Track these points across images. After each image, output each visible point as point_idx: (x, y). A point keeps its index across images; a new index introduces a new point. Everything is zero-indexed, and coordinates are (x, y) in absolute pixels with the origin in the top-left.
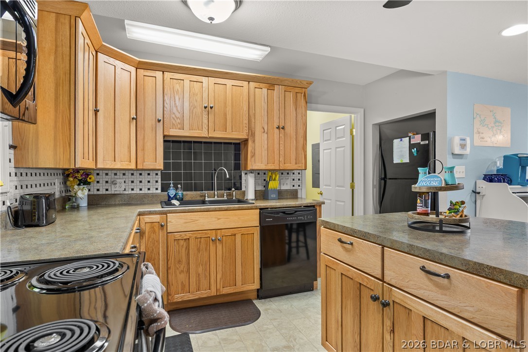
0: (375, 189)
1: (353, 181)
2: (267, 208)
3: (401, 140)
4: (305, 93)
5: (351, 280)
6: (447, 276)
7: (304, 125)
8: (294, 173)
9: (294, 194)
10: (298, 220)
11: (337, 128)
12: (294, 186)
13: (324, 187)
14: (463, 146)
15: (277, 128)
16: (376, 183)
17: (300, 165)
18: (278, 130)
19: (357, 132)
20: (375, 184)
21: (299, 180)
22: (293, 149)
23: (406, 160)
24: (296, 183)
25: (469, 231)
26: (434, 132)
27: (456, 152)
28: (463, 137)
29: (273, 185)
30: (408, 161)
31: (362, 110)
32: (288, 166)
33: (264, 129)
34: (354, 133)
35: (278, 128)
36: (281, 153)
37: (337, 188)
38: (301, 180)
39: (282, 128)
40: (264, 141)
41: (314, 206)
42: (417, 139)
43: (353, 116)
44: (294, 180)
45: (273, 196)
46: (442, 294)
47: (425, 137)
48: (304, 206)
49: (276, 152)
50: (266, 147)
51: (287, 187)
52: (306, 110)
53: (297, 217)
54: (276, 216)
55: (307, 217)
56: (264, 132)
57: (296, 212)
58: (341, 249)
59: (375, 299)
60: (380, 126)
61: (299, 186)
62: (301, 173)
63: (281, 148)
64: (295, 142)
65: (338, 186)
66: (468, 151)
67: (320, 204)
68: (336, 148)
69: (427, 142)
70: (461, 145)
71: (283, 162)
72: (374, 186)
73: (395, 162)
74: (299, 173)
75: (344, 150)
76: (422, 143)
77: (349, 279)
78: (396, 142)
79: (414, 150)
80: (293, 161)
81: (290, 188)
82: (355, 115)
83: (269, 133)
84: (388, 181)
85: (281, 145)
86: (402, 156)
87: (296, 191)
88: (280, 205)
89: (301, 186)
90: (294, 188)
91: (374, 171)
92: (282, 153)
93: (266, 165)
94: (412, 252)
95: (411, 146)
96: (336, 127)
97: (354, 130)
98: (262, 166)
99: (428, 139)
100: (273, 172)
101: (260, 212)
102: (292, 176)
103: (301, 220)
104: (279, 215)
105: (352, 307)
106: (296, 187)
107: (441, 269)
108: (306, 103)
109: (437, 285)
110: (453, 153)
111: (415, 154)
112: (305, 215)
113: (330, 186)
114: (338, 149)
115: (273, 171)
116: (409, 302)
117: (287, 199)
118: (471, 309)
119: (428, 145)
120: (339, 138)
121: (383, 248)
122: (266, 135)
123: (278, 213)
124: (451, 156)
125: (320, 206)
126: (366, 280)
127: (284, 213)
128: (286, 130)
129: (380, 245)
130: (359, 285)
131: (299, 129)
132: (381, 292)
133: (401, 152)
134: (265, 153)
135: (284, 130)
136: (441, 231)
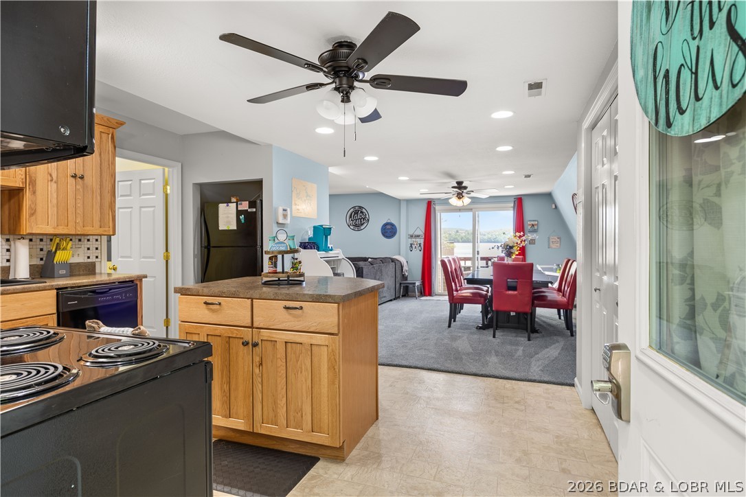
0: (196, 259)
1: (167, 250)
2: (66, 288)
3: (228, 206)
4: (112, 135)
5: (219, 338)
6: (301, 308)
7: (112, 176)
8: (88, 240)
9: (90, 269)
10: (113, 300)
11: (143, 182)
12: (89, 257)
13: (120, 259)
14: (285, 216)
15: (72, 176)
16: (198, 252)
17: (107, 229)
18: (73, 180)
19: (172, 189)
20: (196, 253)
21: (97, 249)
22: (97, 207)
23: (234, 227)
24: (93, 253)
25: (304, 283)
26: (262, 201)
27: (280, 222)
28: (285, 208)
29: (60, 257)
30: (235, 228)
31: (180, 164)
32: (88, 230)
33: (51, 175)
34: (169, 192)
35: (74, 176)
36: (78, 211)
37: (142, 260)
38: (99, 248)
39: (79, 178)
40: (51, 194)
41: (132, 281)
42: (244, 206)
43: (166, 169)
44: (88, 249)
45: (63, 272)
46: (298, 321)
47: (252, 204)
48: (119, 282)
49: (71, 209)
50: (55, 201)
51: (80, 258)
52: (114, 156)
53: (112, 296)
54: (83, 296)
55: (126, 295)
56: (52, 180)
57: (110, 289)
58: (207, 312)
59: (245, 344)
60: (201, 188)
61: (97, 257)
62: (99, 240)
63: (79, 205)
64: (99, 198)
65: (144, 257)
66: (288, 221)
67: (140, 278)
68: (141, 207)
69: (254, 210)
70: (283, 215)
71: (81, 225)
72: (195, 256)
73: (220, 228)
74: (97, 240)
75: (154, 211)
76: (249, 210)
77: (216, 337)
78: (222, 207)
79: (242, 217)
80: (97, 224)
81: (83, 261)
82: (171, 170)
83: (59, 183)
84: (212, 249)
85: (78, 201)
86: (229, 223)
87: (93, 265)
88: (88, 282)
89: (99, 257)
90: (89, 260)
91: (194, 238)
92: (80, 211)
93: (54, 228)
94: (277, 298)
95: (239, 213)
96: (141, 180)
97: (168, 187)
98: (49, 230)
99: (255, 207)
100: (61, 237)
101: (57, 293)
102: (85, 244)
103: (118, 299)
104: (87, 296)
105: (220, 362)
106: (93, 259)
107: (297, 304)
108: (115, 147)
109: (295, 316)
110: (277, 223)
111: (243, 221)
112: (123, 292)
113: (130, 257)
114: (143, 209)
115: (63, 237)
116: (274, 336)
117: (79, 275)
118: (315, 324)
119: (255, 213)
120: (144, 195)
121: (252, 301)
122: (56, 185)
123: (85, 293)
124: (276, 225)
125: (141, 280)
126: (235, 332)
127: (94, 292)
128: (85, 181)
129: (248, 298)
130: (228, 339)
131: (104, 181)
132: (250, 337)
133: (227, 217)
134: (53, 211)
135: (83, 180)
136: (288, 284)
